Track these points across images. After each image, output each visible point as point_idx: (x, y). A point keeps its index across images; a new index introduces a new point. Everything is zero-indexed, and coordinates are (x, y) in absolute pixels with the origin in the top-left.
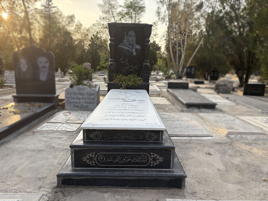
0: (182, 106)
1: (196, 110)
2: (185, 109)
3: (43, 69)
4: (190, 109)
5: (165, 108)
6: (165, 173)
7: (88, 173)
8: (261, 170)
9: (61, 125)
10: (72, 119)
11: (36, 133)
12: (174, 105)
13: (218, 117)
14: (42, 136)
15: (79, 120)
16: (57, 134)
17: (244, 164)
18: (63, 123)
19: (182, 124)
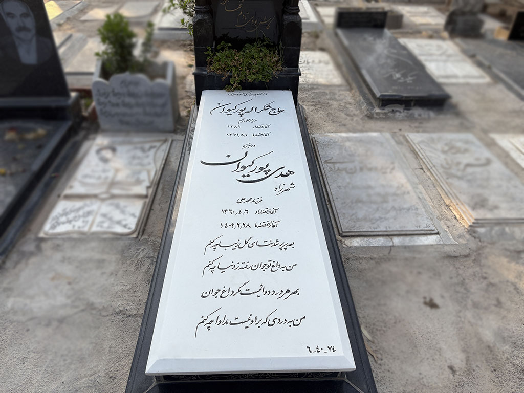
0: (372, 100)
1: (401, 113)
2: (377, 110)
4: (387, 110)
5: (331, 102)
9: (99, 208)
10: (121, 176)
11: (44, 246)
12: (351, 89)
13: (452, 148)
14: (58, 256)
15: (138, 182)
16: (93, 244)
17: (504, 340)
18: (103, 200)
19: (372, 183)
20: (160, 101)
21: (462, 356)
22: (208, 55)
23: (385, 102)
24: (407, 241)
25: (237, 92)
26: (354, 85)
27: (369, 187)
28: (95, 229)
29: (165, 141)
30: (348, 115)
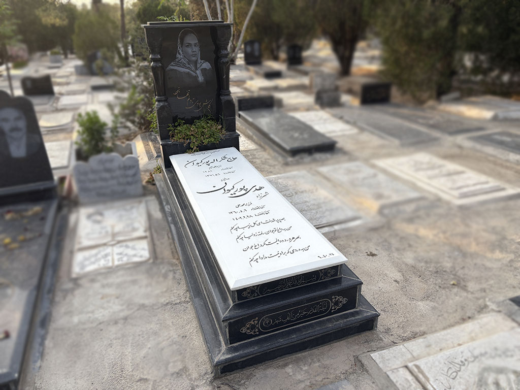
0: (284, 154)
1: (307, 158)
2: (290, 159)
3: (15, 134)
4: (297, 158)
9: (113, 250)
10: (117, 229)
12: (265, 150)
13: (349, 171)
18: (113, 245)
19: (307, 199)
22: (170, 130)
23: (295, 152)
24: (343, 226)
26: (266, 147)
27: (306, 202)
28: (116, 263)
29: (140, 202)
30: (270, 166)
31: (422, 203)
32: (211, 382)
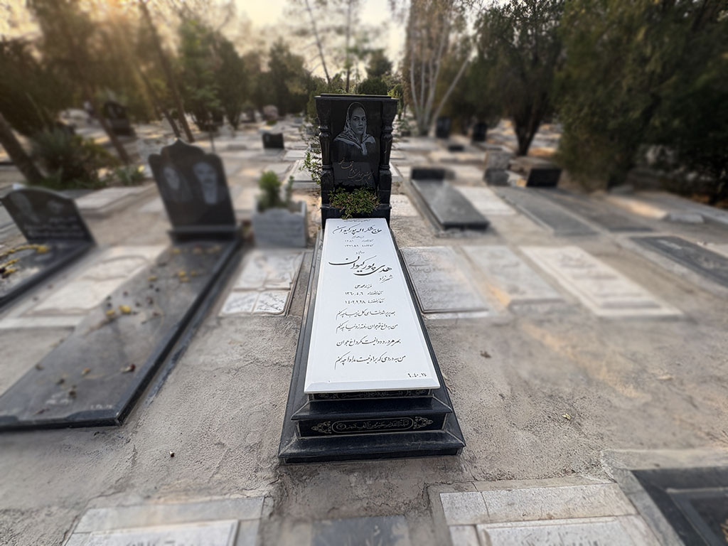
0: (438, 225)
1: (458, 234)
2: (442, 232)
3: (208, 185)
4: (449, 232)
5: (410, 227)
6: (435, 442)
7: (323, 450)
8: (560, 393)
9: (258, 297)
10: (271, 277)
11: (223, 322)
12: (423, 219)
13: (493, 256)
14: (233, 328)
15: (284, 280)
16: (255, 320)
17: (536, 377)
18: (261, 292)
19: (442, 279)
20: (297, 227)
21: (508, 387)
22: (330, 196)
23: (447, 226)
24: (467, 315)
25: (349, 219)
26: (426, 216)
27: (440, 281)
28: (256, 310)
29: (300, 253)
30: (423, 235)
31: (557, 306)
32: (276, 468)
